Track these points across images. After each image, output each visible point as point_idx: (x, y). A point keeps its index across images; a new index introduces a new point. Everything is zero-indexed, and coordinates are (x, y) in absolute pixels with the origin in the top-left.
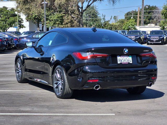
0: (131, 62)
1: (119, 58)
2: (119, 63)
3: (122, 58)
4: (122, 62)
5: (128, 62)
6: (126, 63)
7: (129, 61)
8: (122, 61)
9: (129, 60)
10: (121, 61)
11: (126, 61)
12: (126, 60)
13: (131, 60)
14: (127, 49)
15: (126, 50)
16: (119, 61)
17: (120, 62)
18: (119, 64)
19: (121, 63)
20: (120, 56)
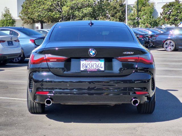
0: (103, 69)
1: (83, 62)
2: (82, 69)
3: (89, 62)
4: (88, 68)
5: (97, 69)
6: (93, 70)
7: (98, 67)
8: (88, 66)
9: (99, 65)
10: (86, 67)
11: (95, 67)
12: (95, 65)
13: (103, 65)
14: (94, 50)
15: (92, 52)
16: (83, 67)
17: (85, 68)
18: (82, 71)
19: (85, 70)
20: (85, 60)
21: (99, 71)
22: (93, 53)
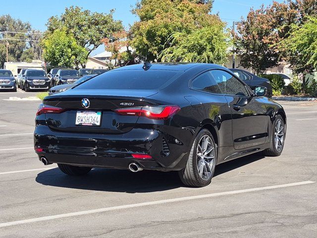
0: (98, 124)
1: (79, 115)
2: (77, 123)
3: (85, 115)
4: (83, 122)
5: (92, 123)
6: (88, 125)
7: (94, 121)
8: (84, 120)
9: (95, 119)
10: (82, 120)
11: (90, 121)
12: (91, 118)
13: (99, 120)
17: (80, 122)
18: (77, 125)
19: (80, 125)
20: (82, 112)
21: (94, 126)
22: (86, 104)
